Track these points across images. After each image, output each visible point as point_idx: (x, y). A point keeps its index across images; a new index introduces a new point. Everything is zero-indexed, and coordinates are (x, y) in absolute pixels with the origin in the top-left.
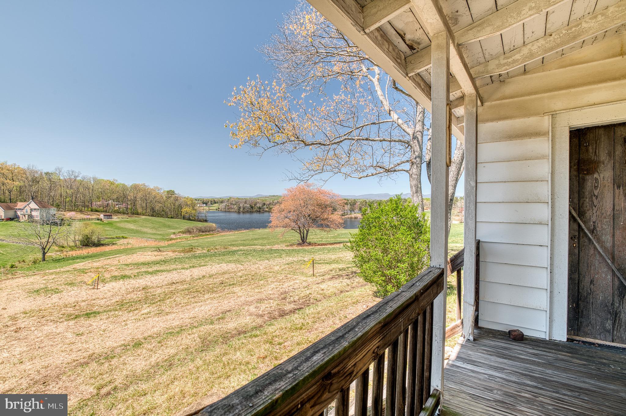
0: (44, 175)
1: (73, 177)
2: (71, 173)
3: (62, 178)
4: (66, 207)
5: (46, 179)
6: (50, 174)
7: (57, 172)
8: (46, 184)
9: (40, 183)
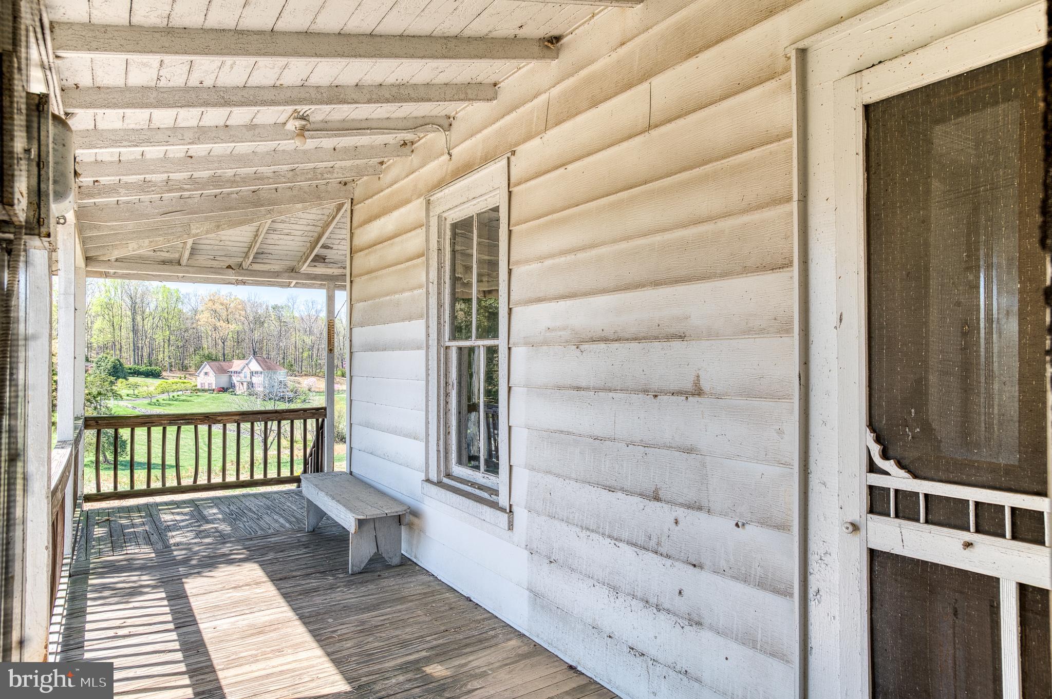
0: (271, 310)
1: (313, 312)
2: (310, 304)
3: (296, 314)
4: (303, 368)
5: (273, 317)
6: (279, 307)
7: (290, 304)
8: (272, 326)
9: (266, 325)
